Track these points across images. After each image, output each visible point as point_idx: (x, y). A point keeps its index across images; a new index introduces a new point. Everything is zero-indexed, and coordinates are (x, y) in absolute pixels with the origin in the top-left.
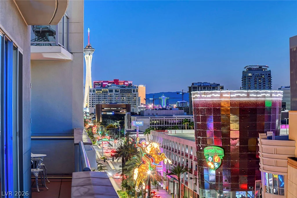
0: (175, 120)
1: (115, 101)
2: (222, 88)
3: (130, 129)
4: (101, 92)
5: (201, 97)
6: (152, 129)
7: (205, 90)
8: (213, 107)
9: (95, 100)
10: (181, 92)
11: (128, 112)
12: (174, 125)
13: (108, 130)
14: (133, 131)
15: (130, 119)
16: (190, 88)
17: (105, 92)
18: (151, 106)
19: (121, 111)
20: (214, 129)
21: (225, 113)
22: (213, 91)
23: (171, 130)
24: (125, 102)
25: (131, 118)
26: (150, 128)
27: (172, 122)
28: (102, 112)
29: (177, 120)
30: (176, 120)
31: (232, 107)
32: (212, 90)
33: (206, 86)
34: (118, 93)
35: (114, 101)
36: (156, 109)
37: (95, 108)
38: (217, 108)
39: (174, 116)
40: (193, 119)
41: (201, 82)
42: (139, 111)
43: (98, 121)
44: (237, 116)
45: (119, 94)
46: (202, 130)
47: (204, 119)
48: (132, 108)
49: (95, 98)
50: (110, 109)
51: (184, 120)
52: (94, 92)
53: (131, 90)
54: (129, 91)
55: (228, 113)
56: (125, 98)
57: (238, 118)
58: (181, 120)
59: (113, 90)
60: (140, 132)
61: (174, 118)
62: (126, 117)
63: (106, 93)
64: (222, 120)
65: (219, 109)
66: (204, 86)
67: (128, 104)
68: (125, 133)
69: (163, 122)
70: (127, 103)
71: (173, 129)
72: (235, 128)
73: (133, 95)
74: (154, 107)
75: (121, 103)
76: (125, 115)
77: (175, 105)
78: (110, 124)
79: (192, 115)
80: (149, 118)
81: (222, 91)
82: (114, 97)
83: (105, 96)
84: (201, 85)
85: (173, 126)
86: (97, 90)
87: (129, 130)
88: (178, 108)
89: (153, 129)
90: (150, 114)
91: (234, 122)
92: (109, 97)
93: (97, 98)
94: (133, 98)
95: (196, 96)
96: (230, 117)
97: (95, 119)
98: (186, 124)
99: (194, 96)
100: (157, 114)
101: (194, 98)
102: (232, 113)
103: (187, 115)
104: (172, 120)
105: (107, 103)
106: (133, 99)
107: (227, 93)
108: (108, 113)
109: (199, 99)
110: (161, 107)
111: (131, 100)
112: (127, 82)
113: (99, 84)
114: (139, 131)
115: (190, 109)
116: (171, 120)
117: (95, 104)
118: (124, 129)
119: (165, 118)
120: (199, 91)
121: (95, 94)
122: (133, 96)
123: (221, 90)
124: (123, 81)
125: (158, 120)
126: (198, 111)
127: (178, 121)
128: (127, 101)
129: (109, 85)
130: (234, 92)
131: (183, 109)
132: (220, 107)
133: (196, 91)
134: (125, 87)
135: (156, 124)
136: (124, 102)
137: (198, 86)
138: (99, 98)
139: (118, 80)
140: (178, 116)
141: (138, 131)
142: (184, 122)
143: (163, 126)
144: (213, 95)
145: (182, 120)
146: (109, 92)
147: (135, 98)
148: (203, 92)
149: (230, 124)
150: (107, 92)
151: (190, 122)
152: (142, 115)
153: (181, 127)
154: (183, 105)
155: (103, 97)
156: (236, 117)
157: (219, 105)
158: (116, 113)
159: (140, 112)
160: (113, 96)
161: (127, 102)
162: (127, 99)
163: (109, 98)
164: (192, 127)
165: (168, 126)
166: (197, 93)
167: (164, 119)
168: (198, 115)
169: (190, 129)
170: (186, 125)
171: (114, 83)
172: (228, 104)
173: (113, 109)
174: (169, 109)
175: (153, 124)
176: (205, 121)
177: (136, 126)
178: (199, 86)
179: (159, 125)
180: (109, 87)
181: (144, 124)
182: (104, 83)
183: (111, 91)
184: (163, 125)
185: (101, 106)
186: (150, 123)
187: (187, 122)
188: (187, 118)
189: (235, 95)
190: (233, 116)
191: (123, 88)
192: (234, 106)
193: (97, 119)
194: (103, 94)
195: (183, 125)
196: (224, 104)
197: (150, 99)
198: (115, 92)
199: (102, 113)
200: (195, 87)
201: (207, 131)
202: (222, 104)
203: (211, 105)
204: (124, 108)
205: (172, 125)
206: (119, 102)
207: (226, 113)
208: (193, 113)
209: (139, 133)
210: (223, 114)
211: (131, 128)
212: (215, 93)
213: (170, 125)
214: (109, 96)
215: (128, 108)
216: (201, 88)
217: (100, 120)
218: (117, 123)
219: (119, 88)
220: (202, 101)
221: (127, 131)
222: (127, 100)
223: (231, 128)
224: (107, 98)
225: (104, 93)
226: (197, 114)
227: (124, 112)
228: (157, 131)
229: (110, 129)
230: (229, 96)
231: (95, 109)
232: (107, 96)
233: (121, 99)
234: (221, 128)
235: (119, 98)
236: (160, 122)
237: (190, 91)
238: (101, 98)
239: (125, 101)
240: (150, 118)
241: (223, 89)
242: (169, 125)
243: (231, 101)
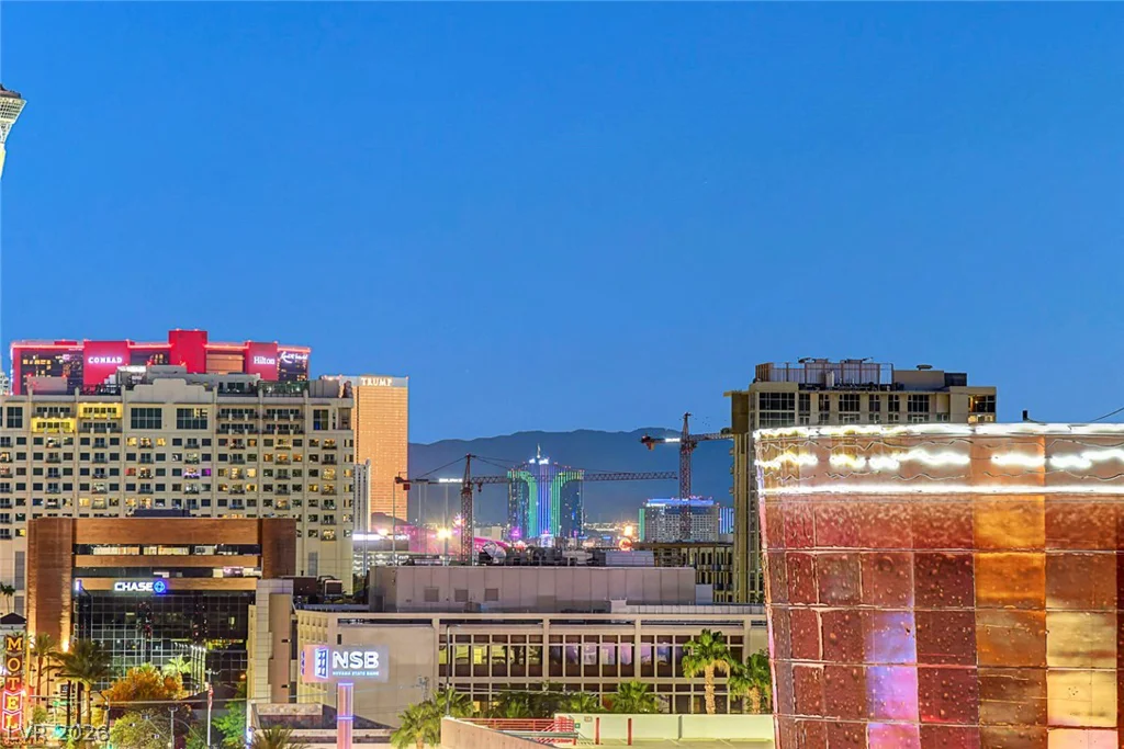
0: (626, 639)
1: (178, 495)
2: (985, 406)
3: (285, 709)
4: (72, 423)
5: (824, 473)
6: (452, 705)
7: (854, 420)
8: (919, 544)
9: (21, 487)
10: (673, 433)
11: (275, 576)
12: (619, 680)
13: (116, 713)
14: (310, 722)
15: (288, 628)
16: (740, 401)
17: (100, 427)
18: (444, 534)
19: (218, 573)
20: (925, 712)
21: (1005, 595)
22: (918, 429)
23: (594, 716)
24: (252, 503)
25: (295, 623)
26: (442, 702)
27: (604, 659)
28: (77, 573)
29: (644, 639)
30: (631, 639)
31: (1063, 546)
32: (910, 420)
33: (863, 387)
34: (199, 434)
35: (169, 496)
36: (485, 558)
37: (21, 544)
38: (950, 553)
39: (620, 611)
40: (759, 632)
41: (826, 361)
42: (358, 569)
43: (45, 644)
44: (1098, 619)
45: (207, 442)
46: (827, 719)
47: (849, 636)
48: (304, 547)
49: (22, 471)
50: (136, 551)
51: (697, 640)
52: (19, 424)
53: (299, 415)
54: (284, 422)
55: (1030, 595)
56: (252, 472)
57: (1111, 632)
58: (669, 639)
59: (159, 411)
60: (361, 733)
61: (618, 623)
62: (257, 616)
63: (108, 435)
64: (983, 649)
65: (962, 559)
66: (847, 386)
67: (277, 514)
68: (249, 736)
69: (540, 655)
70: (269, 510)
71: (610, 708)
72: (1084, 708)
73: (314, 450)
74: (468, 542)
75: (222, 510)
76: (251, 597)
77: (629, 530)
78: (136, 669)
79: (757, 609)
80: (429, 622)
81: (982, 430)
82: (169, 464)
83: (99, 458)
84: (823, 376)
85: (611, 688)
86: (40, 412)
87: (282, 712)
88: (649, 556)
89: (461, 705)
90: (441, 596)
91: (1076, 661)
92: (132, 464)
93: (38, 472)
94: (314, 473)
95: (789, 465)
96: (1043, 625)
97: (18, 628)
98: (709, 670)
99: (775, 464)
100: (491, 594)
101: (773, 478)
102: (1059, 595)
103: (717, 602)
104: (607, 639)
105: (112, 510)
106: (313, 480)
107: (1026, 442)
108: (121, 587)
109: (813, 484)
110: (520, 543)
111: (297, 488)
112: (269, 349)
113: (55, 364)
114: (360, 723)
115: (737, 559)
116: (595, 639)
117: (21, 518)
118: (245, 703)
119: (553, 622)
120: (805, 421)
121: (22, 441)
122: (314, 458)
123: (972, 419)
124: (240, 348)
125: (497, 639)
126: (800, 574)
127: (648, 645)
128: (268, 495)
129: (133, 369)
130: (1075, 438)
131: (683, 561)
132: (970, 546)
133: (784, 425)
134: (253, 391)
135: (481, 671)
136: (245, 498)
137: (801, 386)
138: (53, 473)
139: (203, 336)
140: (650, 608)
141: (345, 717)
142: (699, 660)
143: (539, 687)
144: (918, 455)
145: (681, 639)
146: (134, 426)
147: (328, 471)
148: (841, 431)
149: (1050, 679)
150: (115, 427)
151: (736, 654)
152: (379, 599)
153: (674, 693)
154: (685, 530)
155: (85, 464)
156: (1094, 628)
157: (965, 530)
158: (182, 583)
159: (366, 579)
160: (161, 457)
161: (268, 503)
162: (269, 481)
163: (131, 472)
164: (753, 694)
165: (576, 687)
166: (795, 443)
167: (547, 630)
168: (800, 606)
169: (738, 705)
170: (710, 681)
171: (168, 357)
172: (1034, 524)
173: (164, 551)
174: (582, 557)
175: (463, 670)
176: (857, 649)
177: (332, 687)
178: (813, 387)
179: (509, 680)
180: (130, 387)
181: (394, 668)
182: (93, 360)
183: (146, 418)
184: (534, 680)
185: (67, 529)
186: (442, 658)
187: (717, 655)
188: (714, 630)
189: (1084, 460)
190: (1072, 619)
191: (242, 394)
192: (1074, 542)
193: (32, 632)
194: (85, 441)
195: (690, 678)
196: (1003, 526)
197: (441, 480)
198: (180, 426)
199: (77, 588)
200: (775, 395)
201: (872, 725)
202: (987, 527)
203: (900, 534)
204: (243, 550)
205: (601, 680)
206: (206, 503)
207: (1018, 595)
208: (768, 592)
209: (358, 740)
210: (990, 600)
211: (293, 701)
212: (934, 442)
213: (592, 680)
214: (131, 457)
215: (274, 545)
216: (825, 407)
217: (57, 638)
218: (187, 660)
219: (208, 396)
220: (836, 496)
221: (267, 722)
222: (268, 488)
223: (1057, 711)
224: (115, 472)
225: (92, 435)
226: (794, 598)
227: (247, 574)
228: (490, 725)
229: (136, 709)
230: (1036, 461)
231: (19, 555)
232: (115, 457)
233: (222, 480)
234: (982, 710)
235: (205, 473)
236: (512, 654)
237: (741, 424)
238: (68, 472)
239: (251, 496)
240: (442, 622)
241: (992, 409)
242: (582, 680)
243: (1057, 504)
